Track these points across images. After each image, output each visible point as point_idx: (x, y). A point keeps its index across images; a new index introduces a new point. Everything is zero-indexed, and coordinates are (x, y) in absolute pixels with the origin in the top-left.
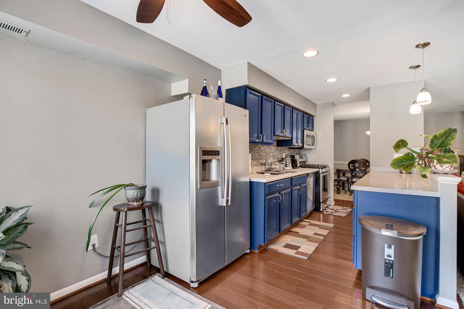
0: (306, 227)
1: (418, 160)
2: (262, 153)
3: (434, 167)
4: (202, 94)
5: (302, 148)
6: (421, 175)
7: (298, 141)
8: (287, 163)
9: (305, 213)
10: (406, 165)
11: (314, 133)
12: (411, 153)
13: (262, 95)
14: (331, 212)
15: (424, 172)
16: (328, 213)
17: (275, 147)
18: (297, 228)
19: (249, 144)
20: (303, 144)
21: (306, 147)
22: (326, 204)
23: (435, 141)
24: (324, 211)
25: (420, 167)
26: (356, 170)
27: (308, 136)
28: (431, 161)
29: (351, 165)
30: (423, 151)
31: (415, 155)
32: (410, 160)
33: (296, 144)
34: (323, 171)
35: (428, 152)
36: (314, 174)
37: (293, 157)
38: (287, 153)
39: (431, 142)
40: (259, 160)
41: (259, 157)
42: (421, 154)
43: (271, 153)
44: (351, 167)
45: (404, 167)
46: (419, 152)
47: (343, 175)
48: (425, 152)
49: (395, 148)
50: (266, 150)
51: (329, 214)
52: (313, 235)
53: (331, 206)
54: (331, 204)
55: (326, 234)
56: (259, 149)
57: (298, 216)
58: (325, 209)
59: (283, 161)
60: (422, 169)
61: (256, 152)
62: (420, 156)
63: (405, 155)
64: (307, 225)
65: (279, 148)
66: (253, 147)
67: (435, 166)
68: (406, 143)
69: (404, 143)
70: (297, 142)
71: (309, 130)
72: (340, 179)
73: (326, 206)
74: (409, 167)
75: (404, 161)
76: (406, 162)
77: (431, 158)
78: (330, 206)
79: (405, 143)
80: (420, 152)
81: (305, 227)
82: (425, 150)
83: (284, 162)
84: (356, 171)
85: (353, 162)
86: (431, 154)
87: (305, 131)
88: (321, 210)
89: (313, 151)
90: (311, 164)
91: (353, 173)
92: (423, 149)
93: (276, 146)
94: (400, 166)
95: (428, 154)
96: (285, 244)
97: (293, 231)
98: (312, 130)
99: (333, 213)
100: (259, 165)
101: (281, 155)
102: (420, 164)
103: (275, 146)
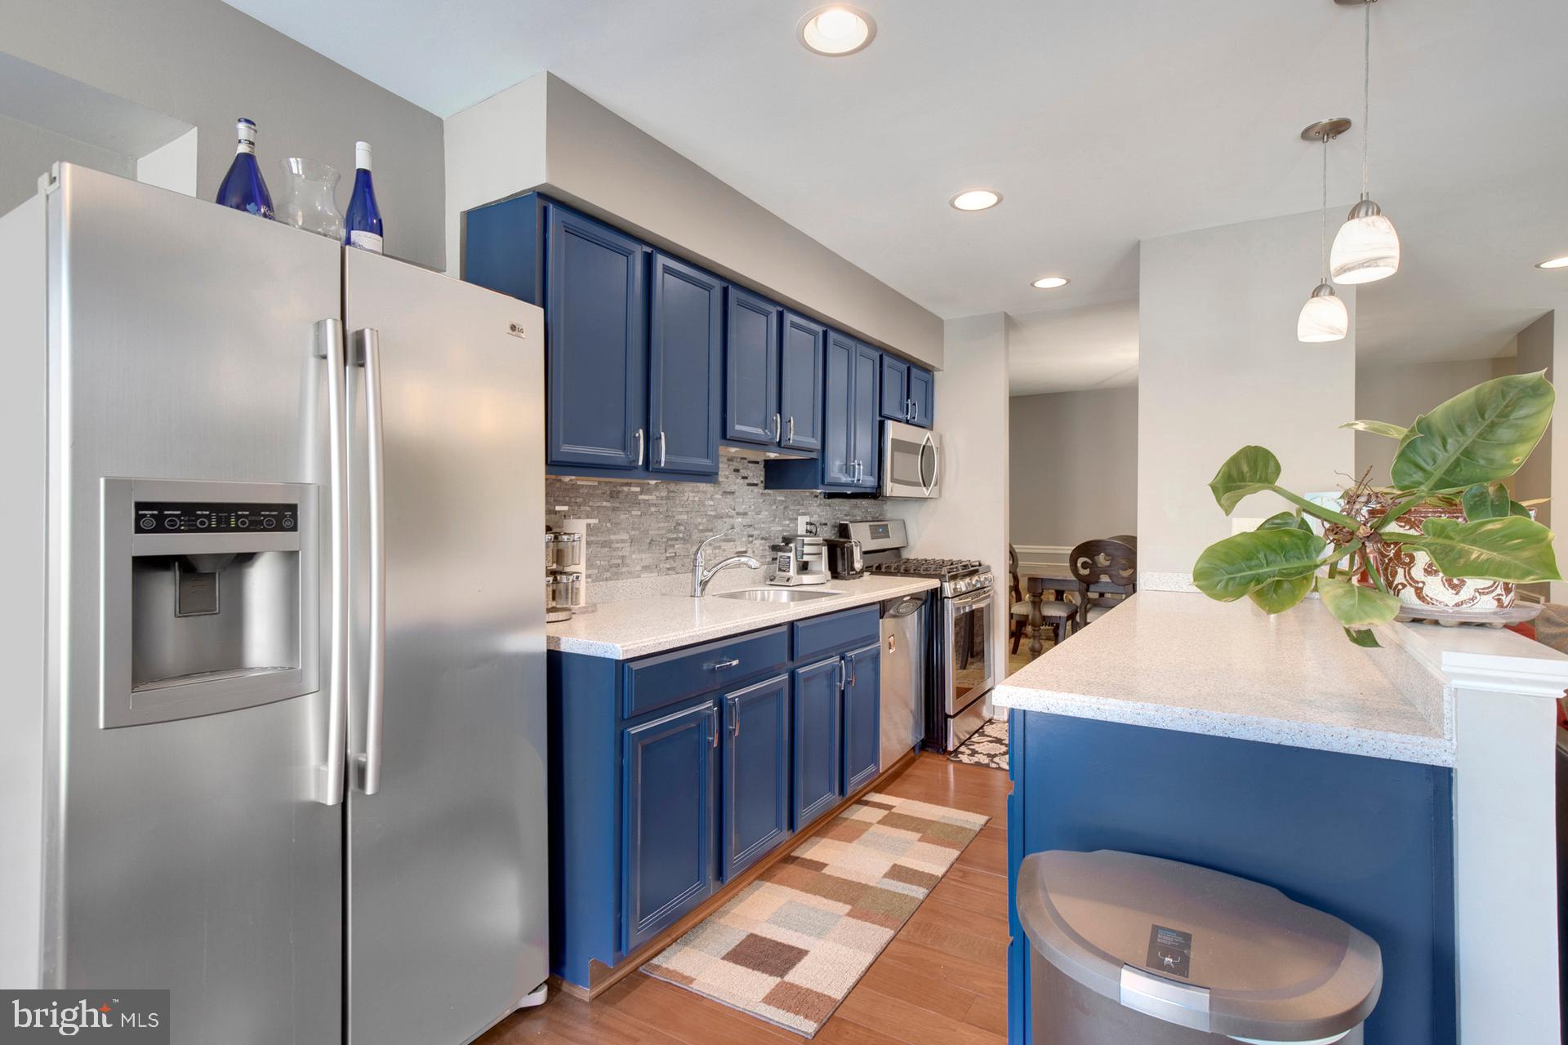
0: (864, 836)
1: (1330, 549)
2: (685, 517)
3: (1413, 590)
4: (222, 199)
5: (876, 494)
6: (1348, 631)
7: (854, 466)
8: (806, 558)
9: (871, 768)
10: (1270, 580)
11: (929, 434)
12: (1295, 515)
13: (649, 250)
14: (989, 755)
15: (1361, 619)
16: (975, 759)
17: (756, 489)
18: (824, 840)
19: (546, 473)
20: (880, 478)
21: (890, 488)
22: (979, 715)
23: (1423, 449)
24: (963, 749)
25: (1340, 591)
26: (1099, 578)
27: (900, 446)
28: (1398, 554)
29: (1081, 560)
30: (1357, 506)
31: (1317, 526)
32: (1291, 553)
33: (844, 479)
34: (958, 587)
35: (1382, 512)
36: (920, 603)
37: (843, 531)
38: (819, 516)
39: (1402, 455)
40: (673, 546)
41: (670, 531)
42: (1348, 521)
43: (738, 514)
44: (1079, 565)
45: (1260, 587)
46: (1339, 512)
47: (1057, 599)
48: (1364, 511)
49: (1221, 490)
50: (712, 503)
51: (978, 764)
52: (886, 876)
53: (994, 726)
54: (995, 717)
55: (939, 870)
56: (667, 498)
57: (831, 790)
58: (970, 738)
59: (788, 548)
60: (1352, 602)
61: (653, 509)
62: (1340, 533)
63: (1267, 526)
64: (871, 824)
65: (779, 495)
66: (638, 489)
67: (1421, 585)
68: (1272, 463)
69: (1260, 464)
70: (848, 469)
71: (907, 422)
72: (1040, 611)
73: (977, 724)
74: (1286, 586)
75: (1261, 555)
76: (1268, 564)
77: (1396, 544)
78: (993, 723)
79: (1266, 466)
80: (1343, 511)
81: (859, 836)
82: (1367, 502)
83: (791, 551)
84: (1099, 584)
85: (1088, 549)
86: (1398, 519)
87: (890, 425)
88: (951, 748)
89: (930, 505)
90: (921, 557)
91: (1088, 590)
92: (1359, 492)
93: (763, 485)
94: (1240, 584)
95: (1384, 522)
96: (743, 936)
97: (804, 856)
98: (927, 423)
99: (996, 759)
100: (669, 569)
101: (787, 522)
102: (1342, 573)
103: (756, 485)
